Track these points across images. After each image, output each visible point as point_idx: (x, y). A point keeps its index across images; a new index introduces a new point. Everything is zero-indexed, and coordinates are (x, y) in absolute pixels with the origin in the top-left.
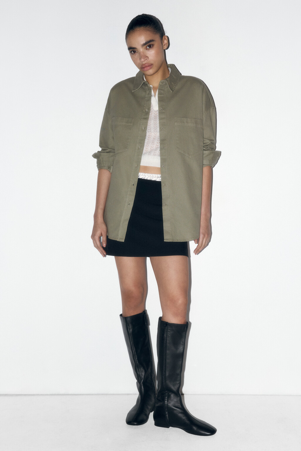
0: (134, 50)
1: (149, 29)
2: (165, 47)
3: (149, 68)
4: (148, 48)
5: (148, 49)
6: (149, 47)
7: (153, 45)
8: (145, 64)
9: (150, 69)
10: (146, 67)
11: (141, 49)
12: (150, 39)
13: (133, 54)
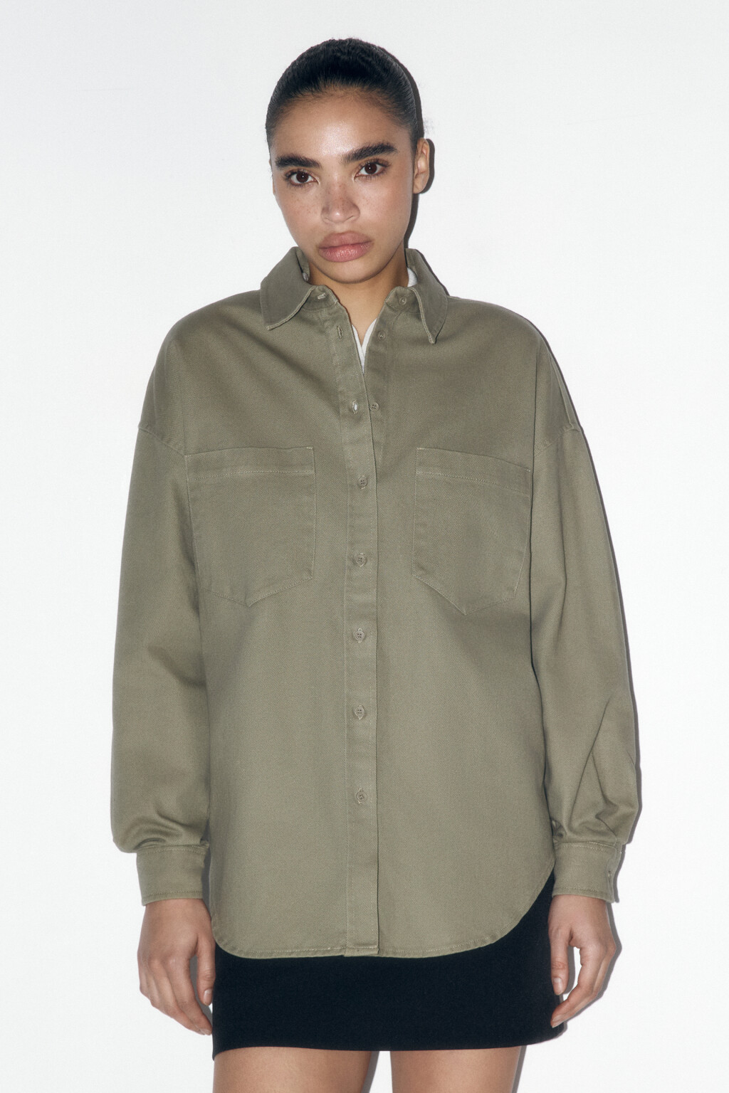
0: (305, 170)
1: (381, 102)
2: (420, 184)
3: (353, 252)
4: (363, 172)
5: (362, 176)
6: (367, 170)
7: (385, 166)
8: (343, 234)
9: (357, 258)
10: (344, 245)
11: (335, 173)
12: (381, 141)
13: (293, 184)
